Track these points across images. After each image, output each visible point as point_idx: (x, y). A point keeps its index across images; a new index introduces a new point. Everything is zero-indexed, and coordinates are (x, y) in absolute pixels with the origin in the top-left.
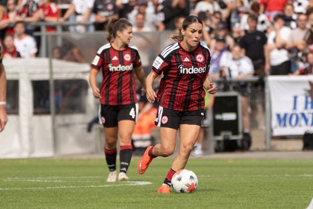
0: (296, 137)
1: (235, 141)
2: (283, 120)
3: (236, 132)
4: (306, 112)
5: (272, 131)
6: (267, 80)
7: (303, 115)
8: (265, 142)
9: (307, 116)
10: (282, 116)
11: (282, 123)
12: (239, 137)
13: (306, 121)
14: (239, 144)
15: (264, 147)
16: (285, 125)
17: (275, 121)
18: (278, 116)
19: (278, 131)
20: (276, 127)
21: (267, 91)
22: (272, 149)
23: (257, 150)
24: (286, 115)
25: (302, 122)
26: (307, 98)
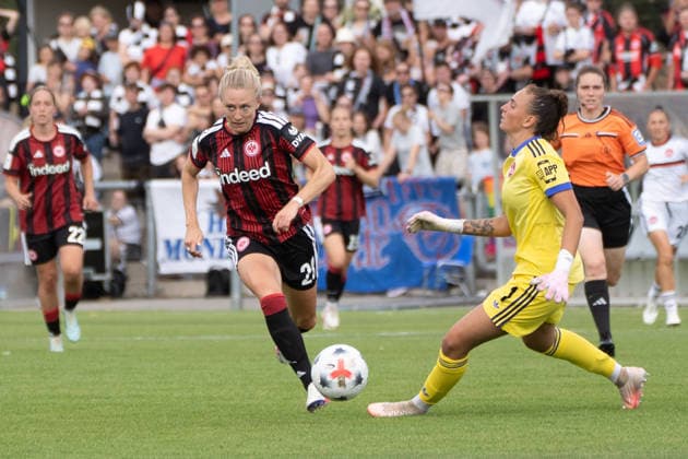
0: (196, 277)
1: (100, 283)
2: (174, 249)
3: (101, 269)
4: (210, 237)
5: (157, 266)
6: (149, 188)
7: (207, 242)
8: (147, 285)
9: (212, 243)
10: (173, 243)
11: (173, 255)
12: (106, 277)
13: (211, 250)
14: (107, 287)
15: (145, 291)
16: (178, 258)
17: (162, 253)
18: (168, 243)
19: (167, 267)
20: (163, 261)
21: (148, 204)
22: (158, 295)
23: (135, 297)
24: (179, 242)
25: (205, 252)
26: (212, 214)
